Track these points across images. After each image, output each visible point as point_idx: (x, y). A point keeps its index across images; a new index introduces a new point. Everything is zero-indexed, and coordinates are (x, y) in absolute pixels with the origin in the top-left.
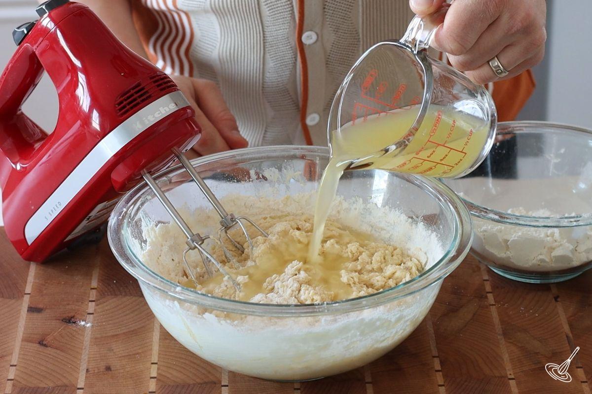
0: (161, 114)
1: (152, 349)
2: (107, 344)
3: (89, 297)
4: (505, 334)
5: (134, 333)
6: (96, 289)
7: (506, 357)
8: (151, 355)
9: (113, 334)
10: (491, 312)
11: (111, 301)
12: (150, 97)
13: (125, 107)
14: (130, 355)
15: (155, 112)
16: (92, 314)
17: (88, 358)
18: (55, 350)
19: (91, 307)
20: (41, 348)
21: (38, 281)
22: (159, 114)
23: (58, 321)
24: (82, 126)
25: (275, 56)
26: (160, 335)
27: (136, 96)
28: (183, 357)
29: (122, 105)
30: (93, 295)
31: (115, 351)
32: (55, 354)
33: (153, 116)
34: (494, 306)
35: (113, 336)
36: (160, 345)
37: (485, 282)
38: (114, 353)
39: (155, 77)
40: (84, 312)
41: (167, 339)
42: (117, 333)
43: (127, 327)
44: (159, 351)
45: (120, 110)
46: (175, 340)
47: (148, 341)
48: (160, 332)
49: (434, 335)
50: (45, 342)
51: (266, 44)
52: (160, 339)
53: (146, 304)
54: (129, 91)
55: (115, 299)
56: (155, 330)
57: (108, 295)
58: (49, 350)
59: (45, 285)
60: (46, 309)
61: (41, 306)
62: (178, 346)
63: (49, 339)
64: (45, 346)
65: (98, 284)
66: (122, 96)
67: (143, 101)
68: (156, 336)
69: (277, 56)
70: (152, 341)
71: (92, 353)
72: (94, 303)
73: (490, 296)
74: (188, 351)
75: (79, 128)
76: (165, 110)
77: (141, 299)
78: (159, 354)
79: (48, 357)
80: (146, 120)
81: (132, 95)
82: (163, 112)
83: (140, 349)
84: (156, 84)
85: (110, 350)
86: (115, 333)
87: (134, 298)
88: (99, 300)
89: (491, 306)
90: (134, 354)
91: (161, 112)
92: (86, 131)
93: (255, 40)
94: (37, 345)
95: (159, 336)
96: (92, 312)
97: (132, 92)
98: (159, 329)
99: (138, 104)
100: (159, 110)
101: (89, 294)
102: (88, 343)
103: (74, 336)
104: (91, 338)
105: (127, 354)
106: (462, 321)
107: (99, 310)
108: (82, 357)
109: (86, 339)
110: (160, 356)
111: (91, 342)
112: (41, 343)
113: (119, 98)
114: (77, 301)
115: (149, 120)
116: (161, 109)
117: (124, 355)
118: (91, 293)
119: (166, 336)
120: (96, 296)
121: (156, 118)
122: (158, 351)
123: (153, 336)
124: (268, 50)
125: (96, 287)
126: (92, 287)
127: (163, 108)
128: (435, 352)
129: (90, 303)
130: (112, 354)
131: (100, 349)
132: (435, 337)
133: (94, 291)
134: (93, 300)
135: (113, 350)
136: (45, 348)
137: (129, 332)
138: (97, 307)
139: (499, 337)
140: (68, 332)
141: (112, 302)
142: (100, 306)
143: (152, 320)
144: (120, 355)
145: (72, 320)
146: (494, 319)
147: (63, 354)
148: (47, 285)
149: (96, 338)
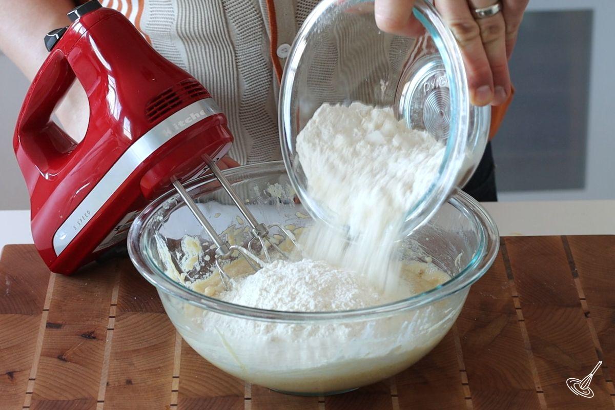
0: (191, 120)
1: (173, 363)
2: (127, 358)
3: (109, 313)
4: (534, 349)
5: (155, 348)
6: (116, 305)
7: (534, 371)
8: (173, 369)
9: (133, 349)
10: (520, 327)
11: (131, 317)
12: (180, 103)
13: (155, 112)
14: (151, 369)
15: (186, 118)
16: (113, 329)
17: (109, 372)
18: (75, 365)
19: (111, 323)
20: (61, 363)
21: (56, 298)
22: (190, 120)
23: (77, 336)
24: (113, 134)
25: (249, 77)
26: (182, 350)
27: (166, 101)
28: (205, 370)
29: (153, 110)
30: (113, 311)
31: (135, 365)
32: (74, 369)
33: (183, 122)
34: (523, 322)
35: (134, 351)
36: (181, 359)
37: (514, 299)
38: (135, 367)
39: (187, 83)
40: (104, 327)
41: (189, 354)
42: (139, 348)
43: (148, 342)
44: (181, 365)
45: (150, 115)
46: (198, 355)
47: (169, 355)
48: (182, 347)
49: (461, 350)
50: (64, 357)
51: (239, 64)
52: (182, 354)
53: (168, 319)
54: (160, 97)
55: (134, 316)
56: (177, 345)
57: (129, 311)
58: (68, 365)
59: (64, 302)
60: (65, 324)
61: (60, 322)
62: (200, 360)
63: (69, 353)
64: (64, 360)
65: (118, 301)
66: (153, 102)
67: (174, 106)
68: (178, 351)
69: (252, 76)
70: (174, 356)
71: (113, 367)
72: (114, 319)
73: (519, 312)
74: (210, 366)
75: (110, 136)
76: (196, 116)
77: (162, 315)
78: (181, 368)
79: (67, 371)
80: (176, 126)
81: (163, 101)
82: (194, 118)
83: (161, 363)
84: (188, 90)
85: (131, 364)
86: (136, 348)
87: (155, 315)
88: (119, 316)
89: (520, 322)
90: (155, 369)
91: (192, 119)
92: (117, 139)
93: (227, 60)
94: (56, 360)
95: (180, 350)
96: (112, 328)
97: (163, 97)
98: (181, 344)
99: (169, 109)
100: (190, 116)
101: (109, 310)
102: (108, 357)
103: (94, 351)
104: (112, 353)
105: (148, 368)
106: (490, 336)
107: (119, 326)
108: (102, 371)
109: (106, 354)
110: (182, 370)
111: (111, 356)
112: (60, 358)
113: (150, 103)
114: (97, 317)
115: (179, 126)
116: (192, 115)
117: (145, 369)
118: (111, 309)
119: (189, 351)
120: (116, 312)
121: (186, 124)
122: (179, 365)
123: (174, 351)
124: (242, 71)
125: (116, 303)
126: (112, 304)
127: (194, 114)
128: (462, 366)
129: (110, 319)
130: (133, 368)
131: (120, 363)
132: (463, 351)
133: (114, 307)
134: (114, 316)
135: (134, 364)
136: (64, 362)
137: (150, 347)
138: (117, 323)
139: (528, 351)
140: (88, 347)
141: (133, 318)
142: (120, 322)
143: (174, 335)
144: (141, 369)
145: (93, 335)
146: (523, 335)
147: (82, 368)
148: (66, 301)
149: (116, 353)
